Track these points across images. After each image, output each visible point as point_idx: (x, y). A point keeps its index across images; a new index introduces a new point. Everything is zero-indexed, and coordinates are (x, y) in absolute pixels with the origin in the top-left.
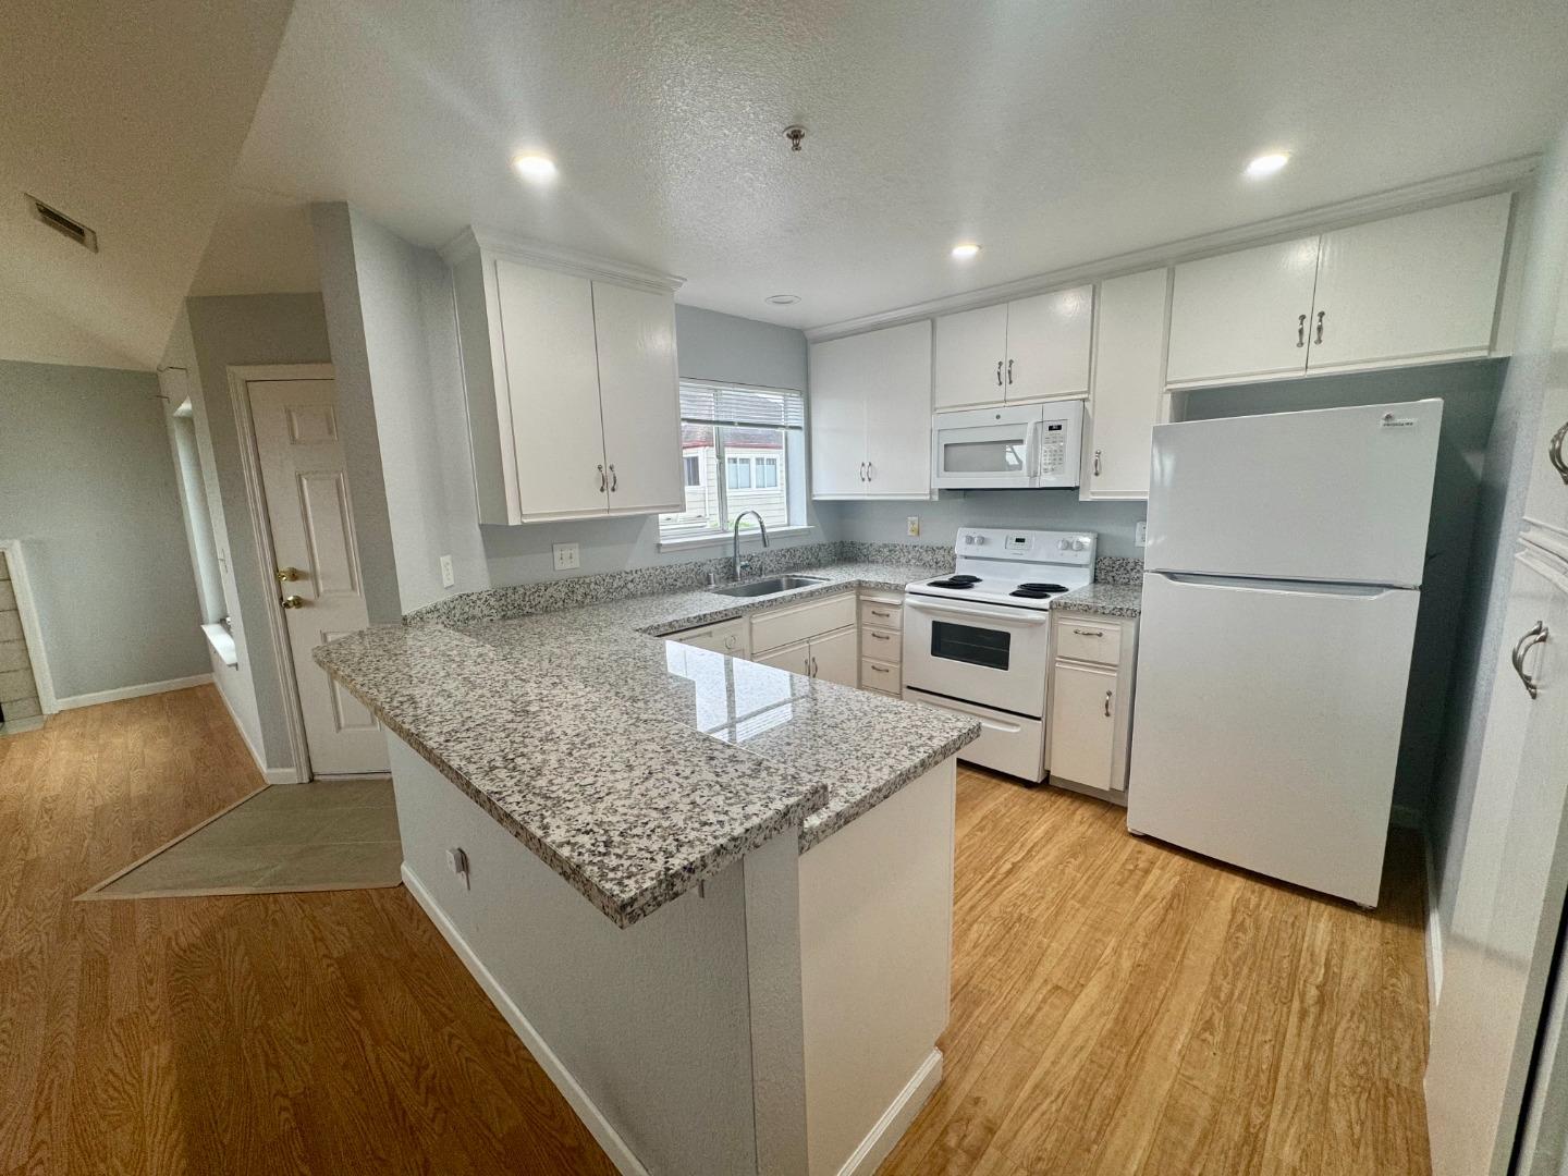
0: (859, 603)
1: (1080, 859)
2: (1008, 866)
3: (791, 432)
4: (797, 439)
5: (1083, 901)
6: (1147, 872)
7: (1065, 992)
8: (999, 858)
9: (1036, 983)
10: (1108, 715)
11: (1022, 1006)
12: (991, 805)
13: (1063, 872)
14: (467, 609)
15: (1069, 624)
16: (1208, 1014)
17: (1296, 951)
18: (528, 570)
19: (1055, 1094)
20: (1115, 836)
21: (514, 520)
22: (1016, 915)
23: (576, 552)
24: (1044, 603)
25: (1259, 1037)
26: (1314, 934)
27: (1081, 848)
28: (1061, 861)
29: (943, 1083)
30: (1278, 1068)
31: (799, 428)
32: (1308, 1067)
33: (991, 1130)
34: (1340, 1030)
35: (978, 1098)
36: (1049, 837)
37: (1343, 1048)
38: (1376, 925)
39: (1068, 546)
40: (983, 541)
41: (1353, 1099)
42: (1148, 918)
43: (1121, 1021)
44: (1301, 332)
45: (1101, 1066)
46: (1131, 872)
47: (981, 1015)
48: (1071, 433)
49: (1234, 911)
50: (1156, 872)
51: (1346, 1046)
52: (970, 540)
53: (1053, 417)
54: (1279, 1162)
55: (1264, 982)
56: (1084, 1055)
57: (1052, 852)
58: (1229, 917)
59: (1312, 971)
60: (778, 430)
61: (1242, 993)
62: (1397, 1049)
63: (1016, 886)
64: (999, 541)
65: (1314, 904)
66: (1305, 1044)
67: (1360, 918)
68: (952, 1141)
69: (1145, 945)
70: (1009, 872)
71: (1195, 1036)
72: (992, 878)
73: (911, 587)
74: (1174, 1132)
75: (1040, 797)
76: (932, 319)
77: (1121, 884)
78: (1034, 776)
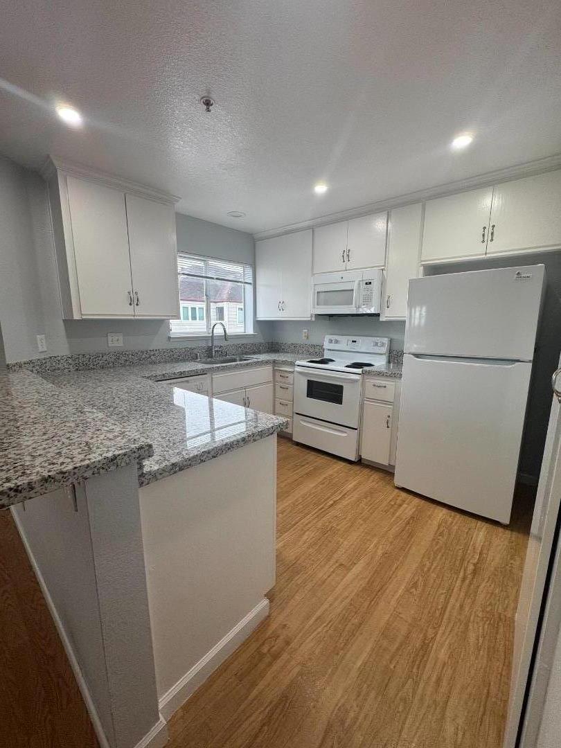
0: (274, 371)
1: (369, 498)
2: (331, 502)
3: (247, 285)
4: (249, 288)
5: (365, 520)
6: (400, 505)
7: (345, 567)
8: (328, 498)
9: (331, 562)
10: (388, 427)
11: (320, 575)
12: (330, 472)
13: (358, 505)
14: (54, 364)
15: (371, 381)
16: (416, 578)
17: (466, 546)
18: (92, 345)
19: (327, 622)
20: (389, 488)
21: (76, 317)
22: (330, 527)
23: (121, 338)
24: (359, 371)
25: (441, 591)
26: (477, 536)
27: (371, 493)
28: (359, 500)
29: (269, 616)
30: (446, 607)
31: (250, 284)
32: (461, 607)
33: (288, 643)
34: (481, 587)
35: (285, 625)
36: (355, 488)
37: (481, 597)
38: (508, 533)
39: (376, 344)
40: (337, 342)
41: (481, 624)
42: (395, 529)
43: (370, 583)
44: (483, 235)
45: (355, 607)
46: (392, 505)
47: (299, 579)
48: (376, 286)
49: (439, 526)
50: (405, 506)
51: (483, 596)
52: (331, 341)
53: (367, 278)
54: (437, 659)
55: (447, 562)
56: (348, 600)
57: (356, 495)
58: (436, 528)
59: (473, 556)
60: (239, 284)
61: (435, 569)
62: (508, 597)
63: (333, 512)
64: (344, 342)
65: (479, 523)
66: (462, 594)
67: (501, 530)
68: (265, 650)
69: (391, 543)
70: (332, 505)
71: (407, 590)
72: (322, 508)
73: (298, 362)
74: (385, 643)
75: (356, 468)
76: (312, 228)
77: (386, 512)
78: (353, 458)
